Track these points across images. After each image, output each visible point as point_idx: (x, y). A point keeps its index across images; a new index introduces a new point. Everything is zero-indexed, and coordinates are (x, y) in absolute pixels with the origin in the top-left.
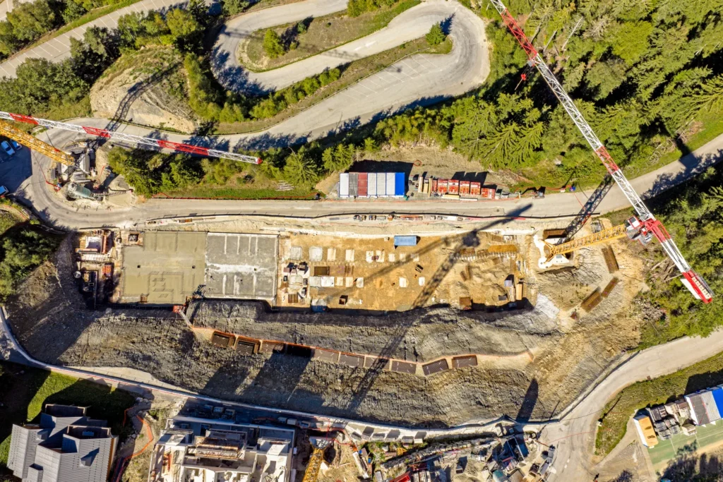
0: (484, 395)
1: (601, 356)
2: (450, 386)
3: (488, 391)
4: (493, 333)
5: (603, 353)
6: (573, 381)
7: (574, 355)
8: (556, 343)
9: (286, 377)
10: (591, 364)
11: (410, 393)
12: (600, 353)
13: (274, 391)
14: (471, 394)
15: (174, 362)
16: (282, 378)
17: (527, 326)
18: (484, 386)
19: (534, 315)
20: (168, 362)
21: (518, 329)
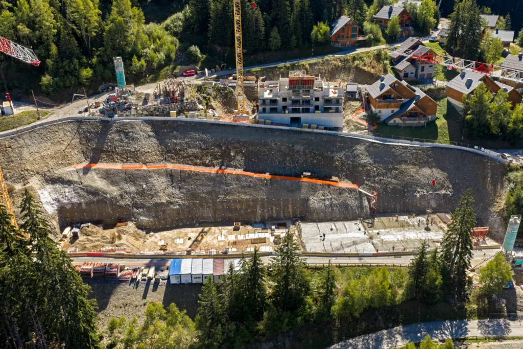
0: (121, 141)
1: (18, 145)
2: (146, 150)
3: (117, 143)
4: (103, 187)
5: (16, 146)
6: (49, 138)
7: (40, 155)
8: (51, 170)
9: (273, 154)
10: (30, 143)
11: (178, 148)
12: (18, 147)
13: (279, 142)
14: (131, 141)
15: (358, 155)
16: (275, 153)
17: (71, 190)
18: (120, 148)
19: (61, 199)
20: (362, 154)
21: (80, 188)
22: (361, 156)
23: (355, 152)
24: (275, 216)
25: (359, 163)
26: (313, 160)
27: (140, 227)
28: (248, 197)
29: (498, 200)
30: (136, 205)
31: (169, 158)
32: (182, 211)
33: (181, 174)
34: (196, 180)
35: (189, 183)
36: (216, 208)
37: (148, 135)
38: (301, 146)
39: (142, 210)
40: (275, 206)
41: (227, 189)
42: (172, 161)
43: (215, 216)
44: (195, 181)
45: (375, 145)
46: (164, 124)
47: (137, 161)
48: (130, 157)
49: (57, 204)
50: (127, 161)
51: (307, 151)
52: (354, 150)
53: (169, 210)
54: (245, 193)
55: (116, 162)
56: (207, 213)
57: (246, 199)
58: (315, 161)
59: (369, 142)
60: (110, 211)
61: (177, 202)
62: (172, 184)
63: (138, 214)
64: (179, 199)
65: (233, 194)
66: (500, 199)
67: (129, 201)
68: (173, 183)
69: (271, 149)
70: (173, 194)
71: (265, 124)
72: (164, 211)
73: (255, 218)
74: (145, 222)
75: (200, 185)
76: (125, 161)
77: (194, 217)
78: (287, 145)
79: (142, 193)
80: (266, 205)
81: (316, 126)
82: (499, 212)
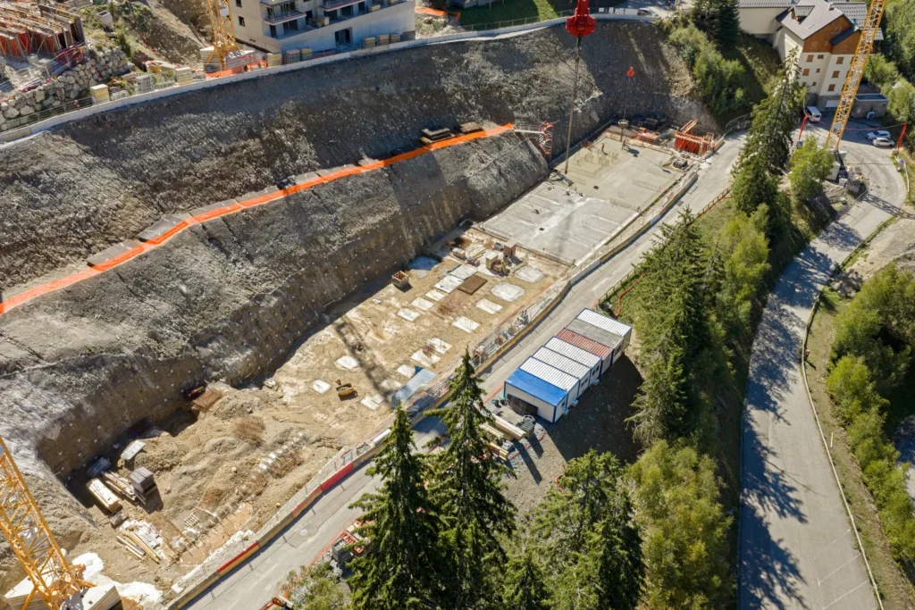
0: (33, 204)
2: (110, 203)
3: (29, 214)
4: (98, 338)
9: (355, 116)
11: (171, 171)
13: (350, 89)
14: (59, 196)
15: (479, 72)
16: (358, 113)
17: (28, 385)
18: (43, 224)
19: (25, 425)
20: (483, 67)
21: (44, 369)
22: (483, 71)
23: (471, 67)
24: (432, 233)
25: (489, 85)
26: (422, 105)
27: (239, 383)
28: (379, 218)
29: (676, 78)
30: (198, 341)
31: (170, 203)
32: (287, 304)
33: (229, 226)
34: (268, 225)
35: (258, 238)
36: (339, 266)
37: (86, 165)
38: (388, 84)
39: (215, 345)
40: (426, 214)
41: (336, 219)
42: (180, 207)
43: (344, 282)
44: (269, 229)
45: (491, 44)
46: (99, 124)
47: (112, 238)
48: (89, 236)
49: (26, 443)
50: (89, 247)
51: (402, 90)
52: (467, 65)
53: (264, 314)
54: (371, 212)
55: (64, 264)
56: (328, 285)
57: (380, 222)
58: (425, 106)
59: (480, 43)
60: (153, 387)
61: (268, 291)
62: (228, 257)
63: (217, 357)
64: (265, 281)
65: (353, 224)
66: (678, 75)
67: (178, 338)
68: (228, 255)
69: (347, 108)
70: (248, 278)
71: (301, 60)
72: (257, 322)
73: (406, 253)
74: (240, 366)
75: (284, 234)
76: (83, 250)
77: (309, 305)
78: (366, 89)
79: (188, 306)
80: (412, 219)
81: (386, 37)
82: (690, 94)
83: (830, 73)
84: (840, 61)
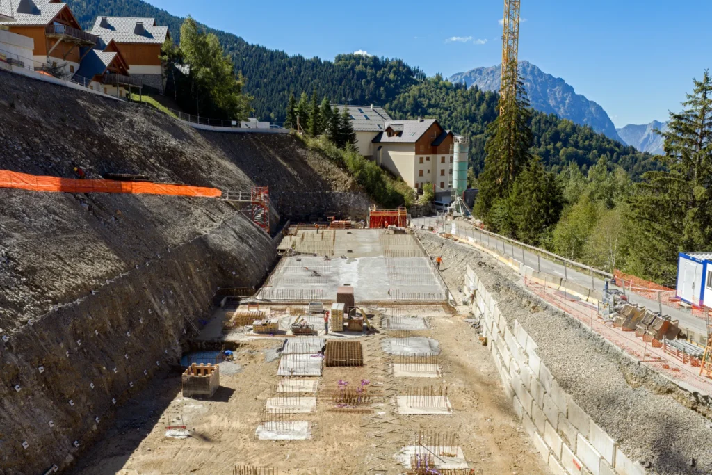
15: (150, 134)
22: (155, 133)
23: (137, 127)
24: (191, 313)
25: (169, 148)
29: (333, 177)
45: (150, 111)
52: (131, 124)
66: (333, 174)
82: (352, 188)
83: (439, 173)
84: (443, 160)
